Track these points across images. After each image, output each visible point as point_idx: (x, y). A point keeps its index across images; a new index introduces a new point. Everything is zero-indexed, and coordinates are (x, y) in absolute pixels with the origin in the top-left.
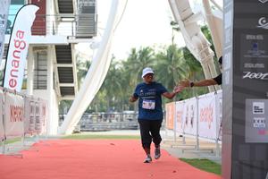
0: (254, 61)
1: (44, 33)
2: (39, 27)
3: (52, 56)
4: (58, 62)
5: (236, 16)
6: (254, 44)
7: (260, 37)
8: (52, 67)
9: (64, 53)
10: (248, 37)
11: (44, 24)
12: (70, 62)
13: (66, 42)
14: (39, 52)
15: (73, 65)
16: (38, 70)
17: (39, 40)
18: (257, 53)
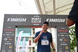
0: (60, 50)
1: (31, 45)
2: (30, 44)
3: (32, 49)
4: (33, 49)
5: (57, 43)
6: (60, 47)
7: (61, 46)
8: (32, 50)
9: (34, 48)
10: (59, 46)
11: (31, 44)
12: (34, 49)
13: (34, 47)
14: (30, 48)
15: (35, 50)
16: (30, 50)
17: (30, 46)
18: (61, 49)
